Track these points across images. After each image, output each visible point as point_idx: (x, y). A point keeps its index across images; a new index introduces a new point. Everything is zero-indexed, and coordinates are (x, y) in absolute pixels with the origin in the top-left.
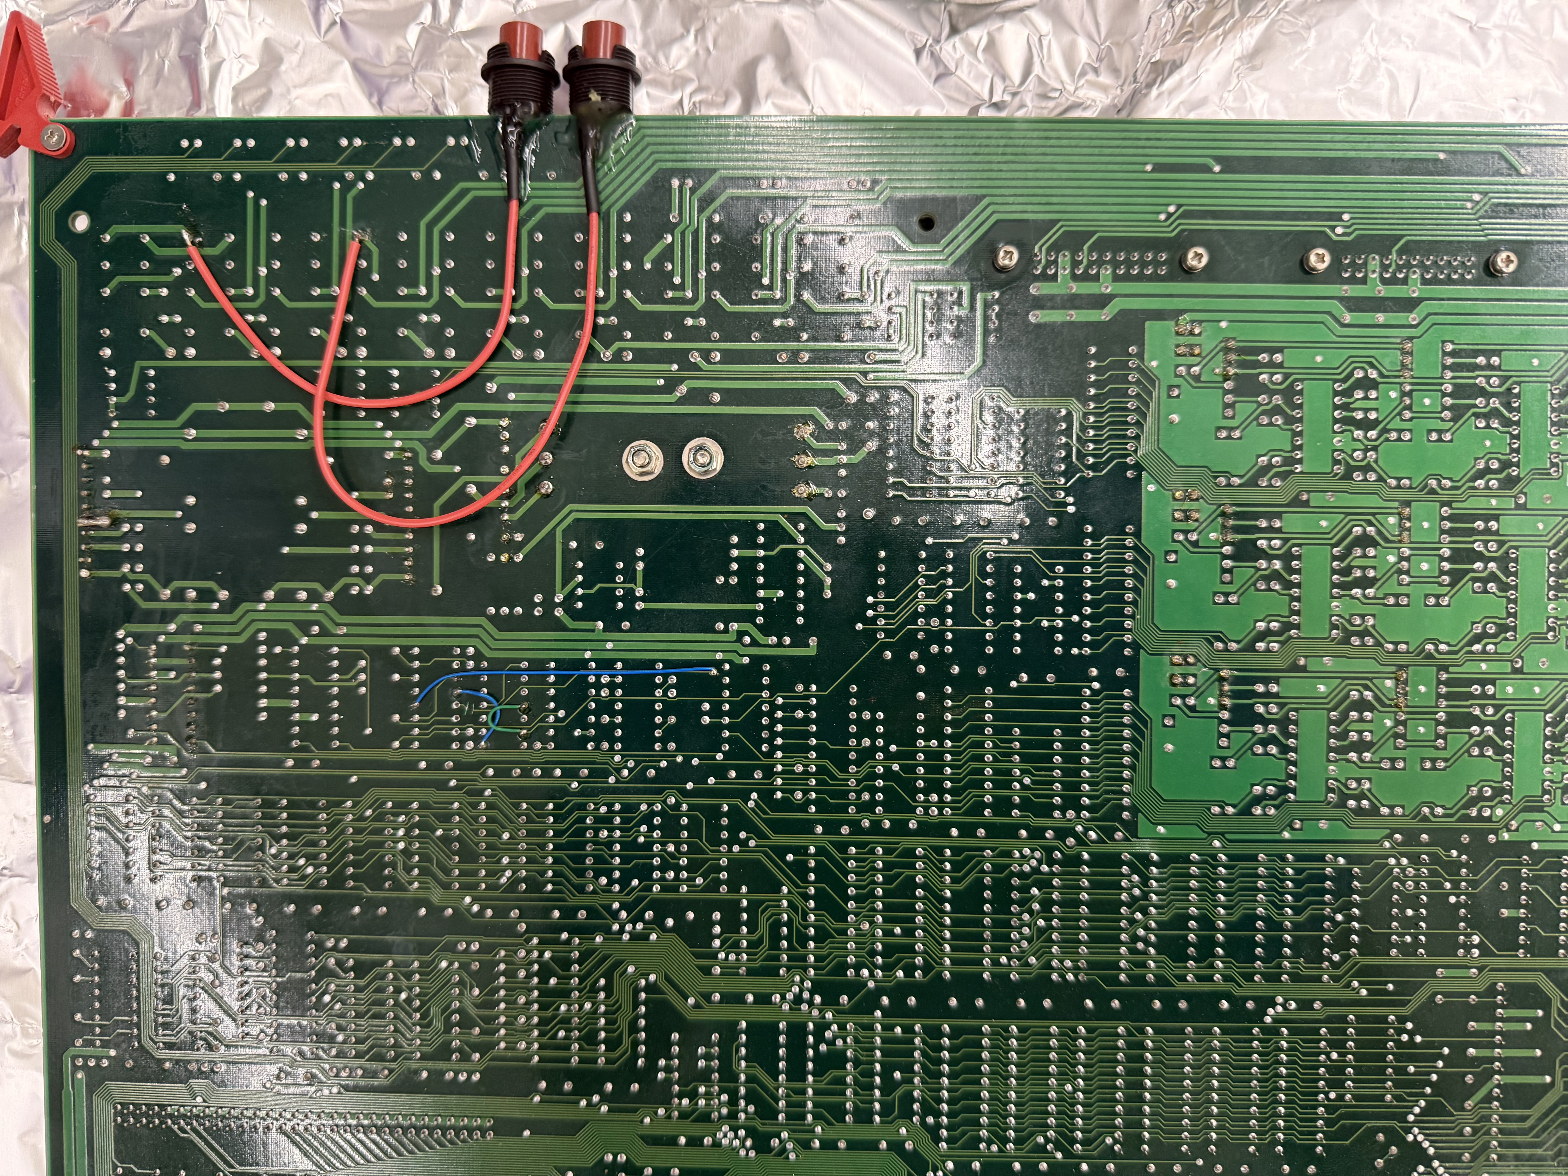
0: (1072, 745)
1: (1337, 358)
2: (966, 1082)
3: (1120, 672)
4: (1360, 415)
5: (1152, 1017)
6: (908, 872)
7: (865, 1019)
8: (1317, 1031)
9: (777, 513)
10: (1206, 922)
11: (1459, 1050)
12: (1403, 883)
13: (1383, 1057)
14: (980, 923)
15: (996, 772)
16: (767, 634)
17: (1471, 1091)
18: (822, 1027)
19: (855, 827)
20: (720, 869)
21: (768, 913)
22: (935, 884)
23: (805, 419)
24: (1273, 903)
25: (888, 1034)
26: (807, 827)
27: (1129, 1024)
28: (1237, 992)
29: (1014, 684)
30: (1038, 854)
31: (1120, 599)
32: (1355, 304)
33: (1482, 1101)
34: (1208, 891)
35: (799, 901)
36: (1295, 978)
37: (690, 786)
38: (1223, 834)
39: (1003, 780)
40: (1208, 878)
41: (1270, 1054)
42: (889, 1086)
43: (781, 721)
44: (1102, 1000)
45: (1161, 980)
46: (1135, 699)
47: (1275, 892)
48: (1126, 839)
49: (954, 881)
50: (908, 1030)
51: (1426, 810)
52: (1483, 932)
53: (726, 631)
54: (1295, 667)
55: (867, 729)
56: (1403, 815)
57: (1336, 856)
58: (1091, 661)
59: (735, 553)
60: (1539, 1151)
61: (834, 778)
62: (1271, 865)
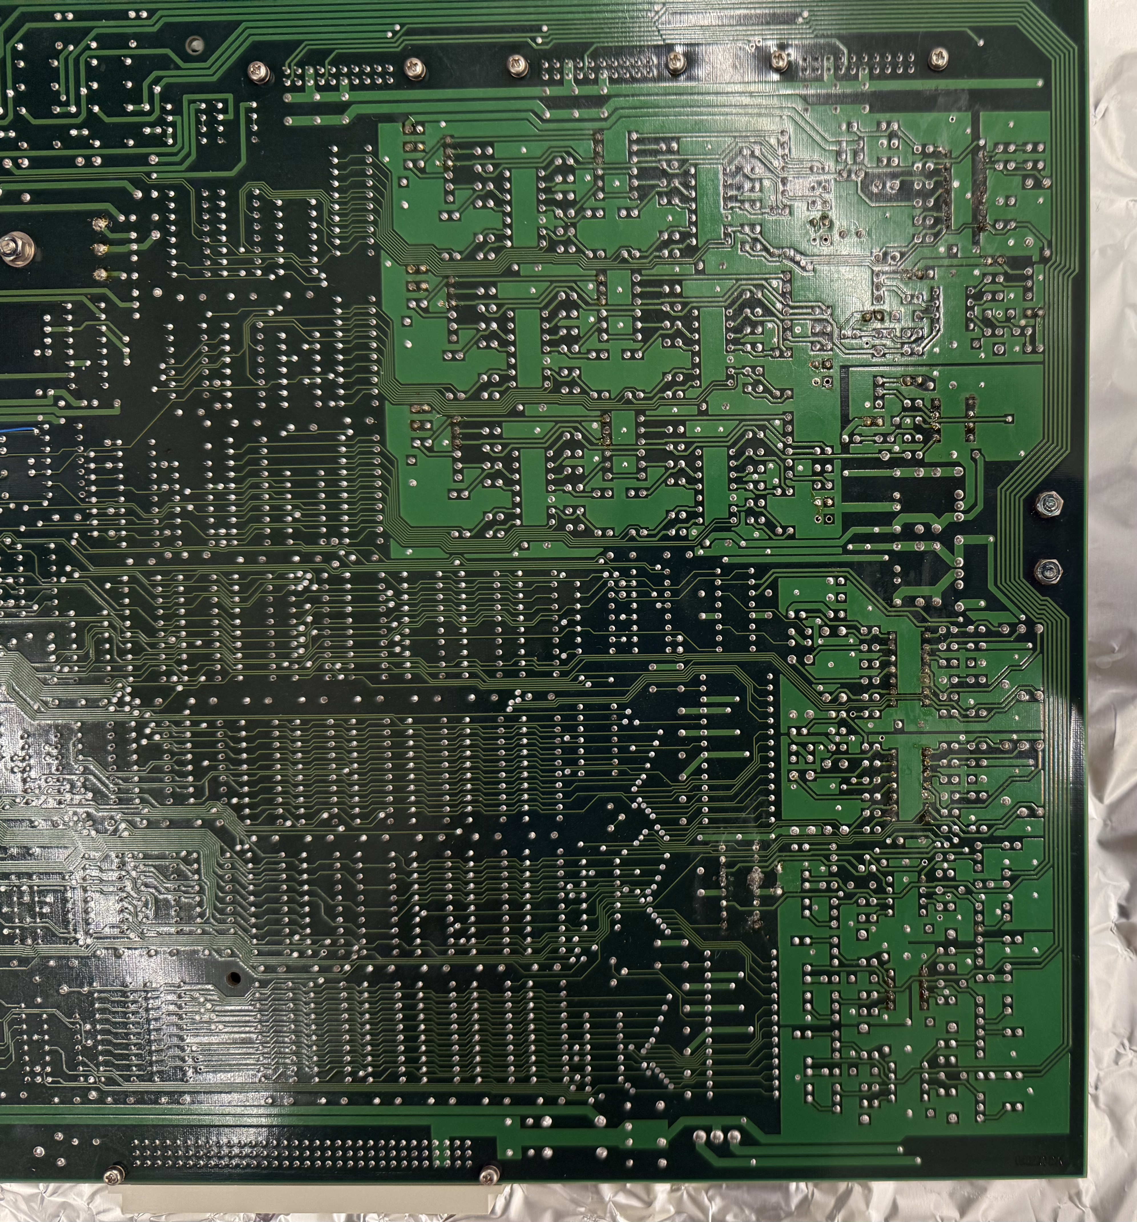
0: (333, 483)
1: (539, 149)
2: (261, 768)
3: (370, 421)
4: (560, 197)
5: (412, 709)
6: (205, 594)
7: (177, 717)
8: (551, 718)
9: (81, 294)
10: (452, 628)
11: (671, 731)
12: (617, 593)
13: (608, 739)
14: (264, 634)
15: (272, 508)
16: (80, 398)
17: (683, 765)
18: (141, 725)
19: (159, 557)
20: (51, 598)
21: (92, 632)
22: (227, 602)
23: (100, 215)
24: (507, 611)
25: (195, 729)
26: (119, 561)
27: (392, 715)
28: (482, 686)
29: (284, 433)
30: (309, 576)
31: (368, 359)
32: (552, 103)
33: (692, 774)
34: (452, 602)
35: (118, 622)
36: (530, 673)
37: (23, 529)
38: (462, 554)
39: (278, 516)
40: (452, 592)
41: (513, 737)
42: (198, 773)
43: (94, 471)
44: (368, 695)
45: (416, 678)
46: (382, 442)
47: (509, 601)
48: (380, 560)
49: (243, 600)
50: (211, 724)
51: (633, 532)
52: (685, 632)
53: (45, 396)
54: (514, 413)
55: (165, 476)
56: (614, 536)
57: (559, 572)
58: (345, 412)
59: (48, 329)
60: (744, 815)
61: (139, 518)
62: (504, 579)
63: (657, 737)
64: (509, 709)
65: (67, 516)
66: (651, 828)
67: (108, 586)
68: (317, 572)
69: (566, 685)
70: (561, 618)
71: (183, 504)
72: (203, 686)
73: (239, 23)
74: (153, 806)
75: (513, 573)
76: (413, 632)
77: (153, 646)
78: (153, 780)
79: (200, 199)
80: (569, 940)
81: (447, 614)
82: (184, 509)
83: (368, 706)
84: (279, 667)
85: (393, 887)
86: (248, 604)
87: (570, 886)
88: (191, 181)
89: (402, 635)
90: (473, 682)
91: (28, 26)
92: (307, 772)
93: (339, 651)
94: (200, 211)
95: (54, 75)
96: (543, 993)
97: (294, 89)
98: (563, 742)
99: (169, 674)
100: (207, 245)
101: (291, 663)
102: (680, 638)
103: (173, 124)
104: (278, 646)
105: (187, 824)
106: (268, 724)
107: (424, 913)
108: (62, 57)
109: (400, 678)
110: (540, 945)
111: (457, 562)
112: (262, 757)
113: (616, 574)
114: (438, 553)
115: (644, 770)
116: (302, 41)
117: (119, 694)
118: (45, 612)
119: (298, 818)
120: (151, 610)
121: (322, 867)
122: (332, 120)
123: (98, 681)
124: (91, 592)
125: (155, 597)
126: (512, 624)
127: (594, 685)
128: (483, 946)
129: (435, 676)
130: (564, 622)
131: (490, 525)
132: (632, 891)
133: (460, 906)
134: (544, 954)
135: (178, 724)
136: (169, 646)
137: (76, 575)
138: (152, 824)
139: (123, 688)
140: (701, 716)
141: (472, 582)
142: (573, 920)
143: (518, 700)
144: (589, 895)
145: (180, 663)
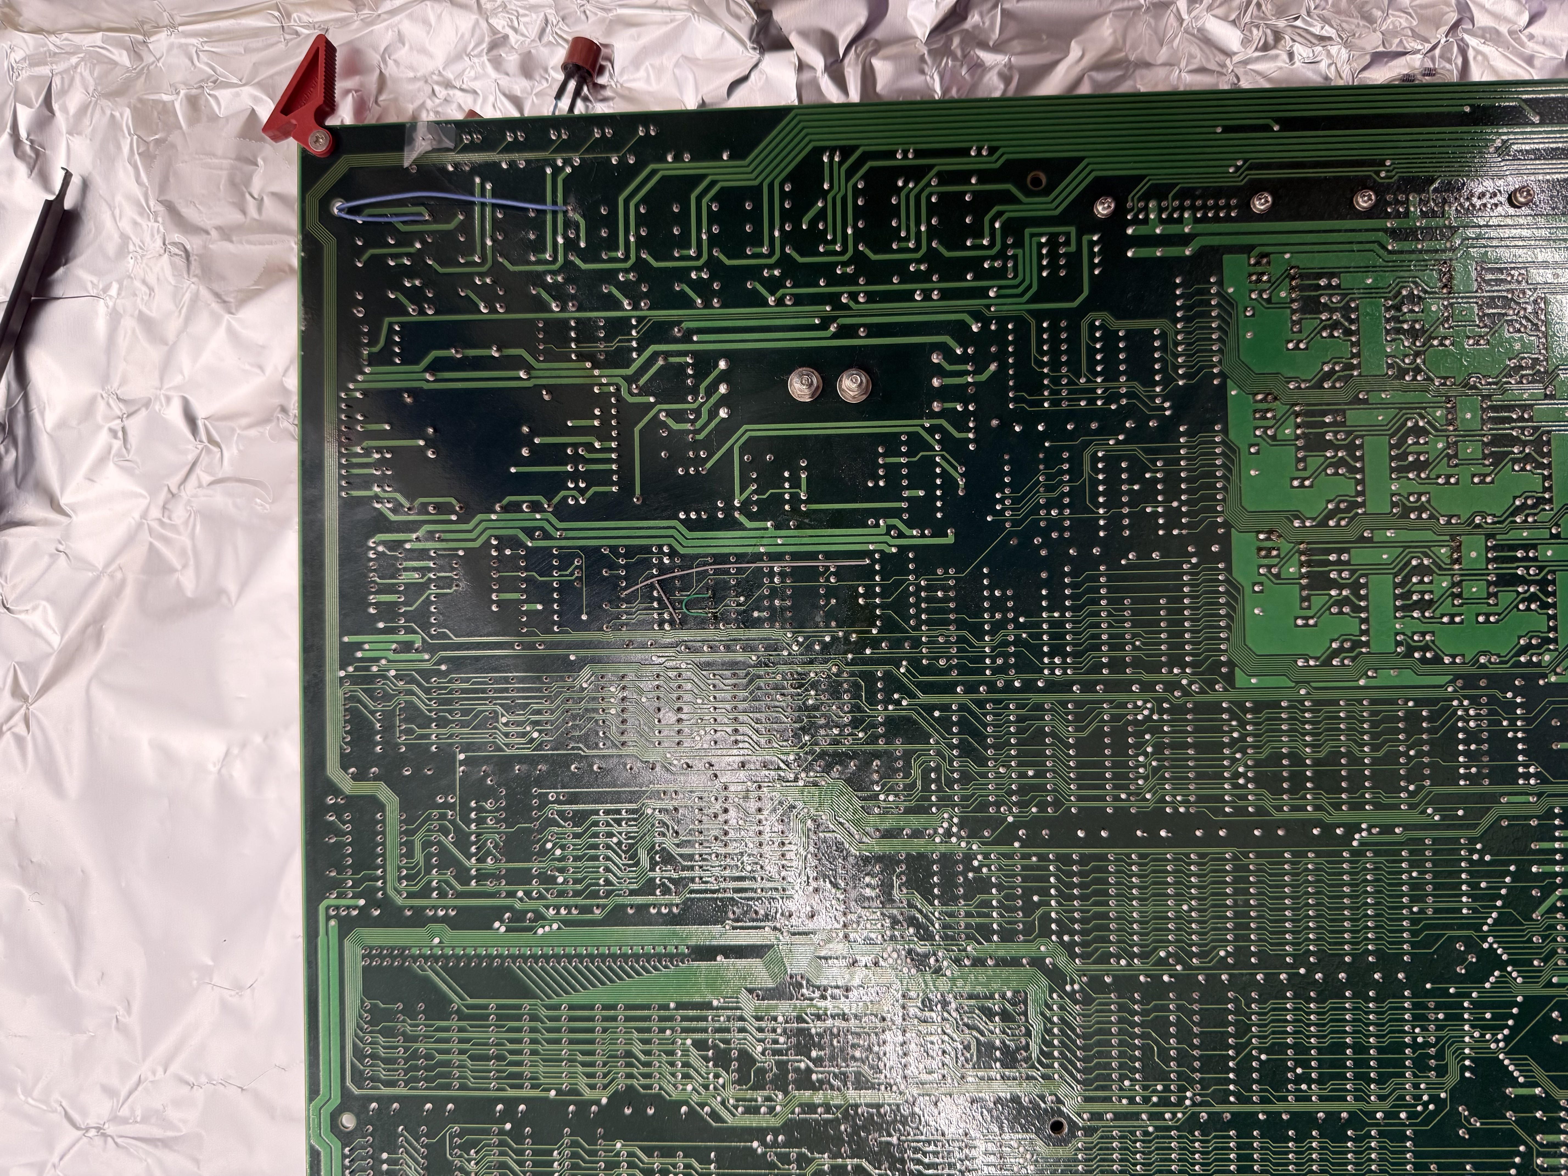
63: (1508, 873)
64: (1355, 843)
65: (896, 644)
66: (1503, 969)
67: (937, 714)
68: (1159, 701)
69: (1415, 817)
70: (1410, 748)
71: (1017, 632)
72: (1035, 818)
73: (1082, 159)
74: (980, 943)
75: (1360, 702)
76: (1258, 763)
77: (984, 775)
78: (980, 915)
79: (1040, 330)
80: (1416, 1086)
81: (1293, 744)
82: (1018, 637)
83: (1211, 839)
84: (1117, 798)
85: (1231, 1029)
86: (1085, 734)
87: (1417, 1030)
88: (1030, 312)
89: (1246, 766)
90: (1318, 815)
91: (869, 164)
92: (1144, 909)
93: (1179, 781)
94: (1040, 342)
95: (895, 211)
96: (1389, 1144)
97: (1135, 221)
98: (1411, 878)
99: (998, 804)
100: (1046, 376)
101: (1129, 795)
102: (1532, 770)
103: (1015, 257)
104: (1115, 776)
105: (1015, 962)
106: (1104, 858)
107: (1263, 1057)
108: (903, 194)
109: (1240, 811)
110: (1386, 1092)
111: (1303, 692)
112: (1096, 893)
113: (1466, 703)
114: (1284, 682)
115: (1496, 907)
116: (1144, 176)
117: (945, 825)
118: (873, 739)
119: (1132, 956)
120: (981, 738)
121: (1156, 1009)
122: (1173, 251)
123: (926, 810)
124: (921, 721)
125: (985, 726)
126: (1359, 754)
127: (1443, 818)
128: (1325, 1093)
129: (1279, 809)
130: (1412, 753)
131: (1335, 653)
132: (1483, 1036)
133: (1301, 1049)
134: (1390, 1102)
135: (1008, 856)
136: (999, 776)
137: (904, 703)
138: (978, 962)
139: (951, 818)
140: (1556, 851)
141: (1319, 711)
142: (1420, 1065)
143: (1364, 834)
144: (1438, 1039)
145: (1011, 793)
